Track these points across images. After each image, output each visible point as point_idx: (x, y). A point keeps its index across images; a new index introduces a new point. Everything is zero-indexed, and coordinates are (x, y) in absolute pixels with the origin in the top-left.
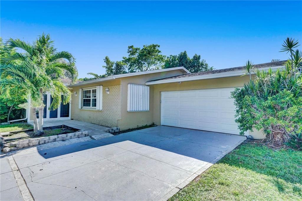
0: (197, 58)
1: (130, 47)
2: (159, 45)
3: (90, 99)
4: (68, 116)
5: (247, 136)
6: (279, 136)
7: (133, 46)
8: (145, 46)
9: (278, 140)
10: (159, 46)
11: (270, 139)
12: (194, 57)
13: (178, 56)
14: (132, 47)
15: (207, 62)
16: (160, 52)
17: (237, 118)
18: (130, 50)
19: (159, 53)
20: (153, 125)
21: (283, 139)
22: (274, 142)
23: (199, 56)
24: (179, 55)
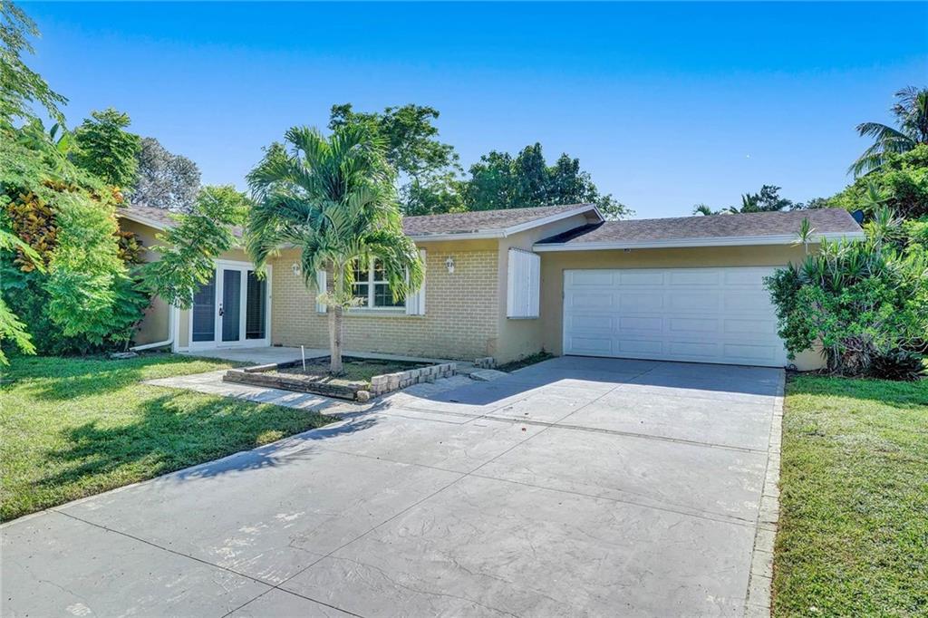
0: (568, 167)
1: (340, 109)
2: (436, 110)
3: (367, 286)
4: (262, 336)
5: (785, 367)
6: (854, 358)
7: (349, 106)
8: (394, 111)
9: (852, 365)
10: (436, 115)
11: (835, 366)
12: (560, 163)
13: (514, 156)
14: (344, 110)
15: (593, 181)
16: (432, 131)
17: (782, 329)
18: (338, 119)
19: (430, 137)
20: (543, 356)
21: (860, 363)
22: (845, 369)
23: (576, 162)
24: (521, 153)
